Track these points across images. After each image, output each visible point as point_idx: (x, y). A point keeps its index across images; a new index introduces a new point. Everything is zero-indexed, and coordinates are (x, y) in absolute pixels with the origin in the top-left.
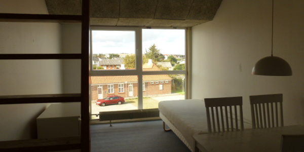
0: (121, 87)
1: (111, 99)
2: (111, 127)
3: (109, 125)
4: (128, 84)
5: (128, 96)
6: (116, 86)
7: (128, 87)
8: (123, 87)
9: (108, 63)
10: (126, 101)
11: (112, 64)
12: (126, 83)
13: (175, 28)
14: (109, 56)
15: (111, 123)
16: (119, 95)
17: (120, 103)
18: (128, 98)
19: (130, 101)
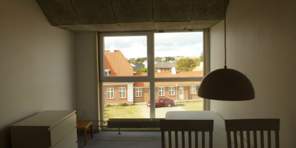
0: (172, 90)
1: (161, 101)
2: (119, 135)
3: (118, 133)
4: (178, 87)
5: (178, 99)
6: (167, 89)
7: (178, 90)
8: (174, 90)
9: (162, 66)
10: (175, 104)
11: (166, 67)
12: (176, 86)
13: (191, 30)
14: (164, 60)
15: (119, 131)
16: (169, 98)
17: (170, 105)
18: (178, 101)
19: (180, 103)
